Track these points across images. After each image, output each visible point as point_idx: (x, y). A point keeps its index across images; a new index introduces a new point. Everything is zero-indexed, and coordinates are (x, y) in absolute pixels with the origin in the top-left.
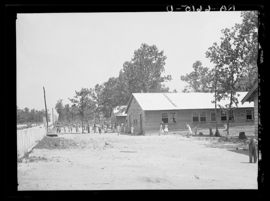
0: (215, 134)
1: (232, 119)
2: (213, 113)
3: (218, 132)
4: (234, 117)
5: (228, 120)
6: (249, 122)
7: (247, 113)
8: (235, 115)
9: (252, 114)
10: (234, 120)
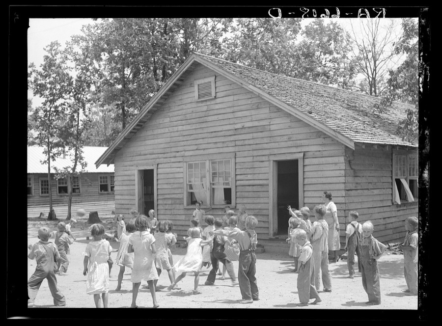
0: (48, 216)
1: (77, 191)
2: (45, 181)
3: (54, 212)
4: (80, 187)
5: (71, 193)
6: (103, 196)
7: (101, 182)
8: (82, 184)
9: (109, 183)
10: (79, 192)
